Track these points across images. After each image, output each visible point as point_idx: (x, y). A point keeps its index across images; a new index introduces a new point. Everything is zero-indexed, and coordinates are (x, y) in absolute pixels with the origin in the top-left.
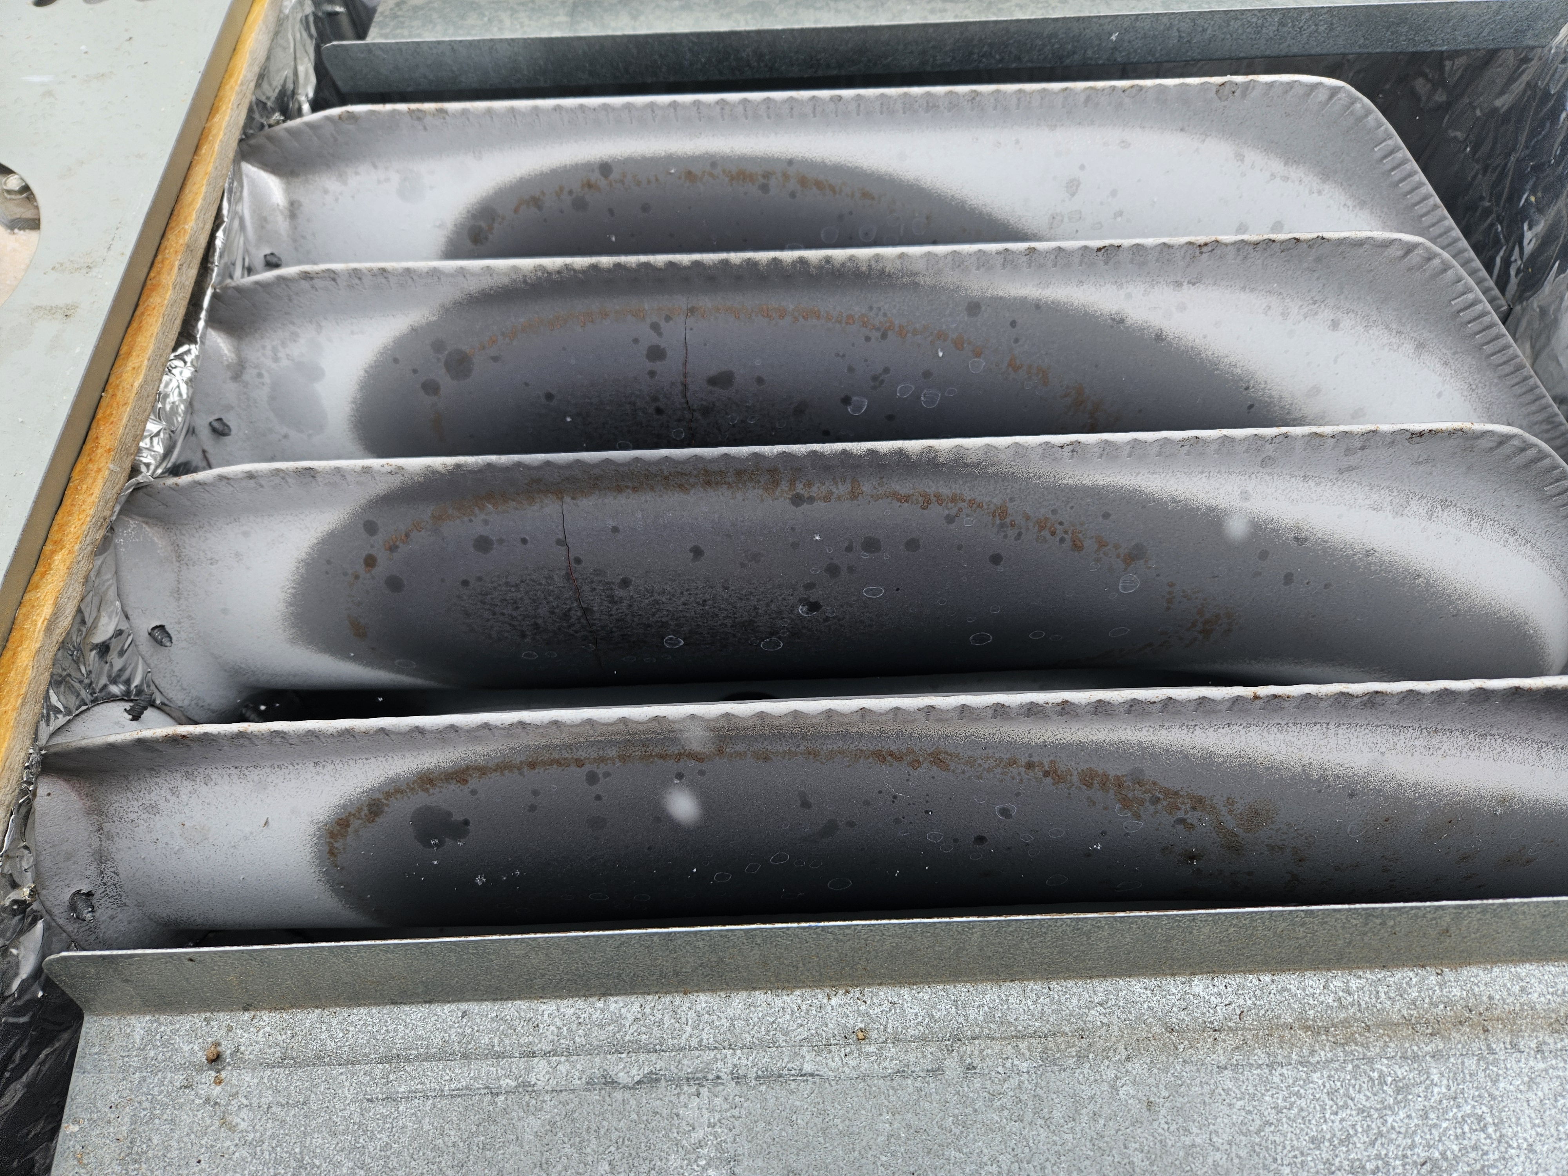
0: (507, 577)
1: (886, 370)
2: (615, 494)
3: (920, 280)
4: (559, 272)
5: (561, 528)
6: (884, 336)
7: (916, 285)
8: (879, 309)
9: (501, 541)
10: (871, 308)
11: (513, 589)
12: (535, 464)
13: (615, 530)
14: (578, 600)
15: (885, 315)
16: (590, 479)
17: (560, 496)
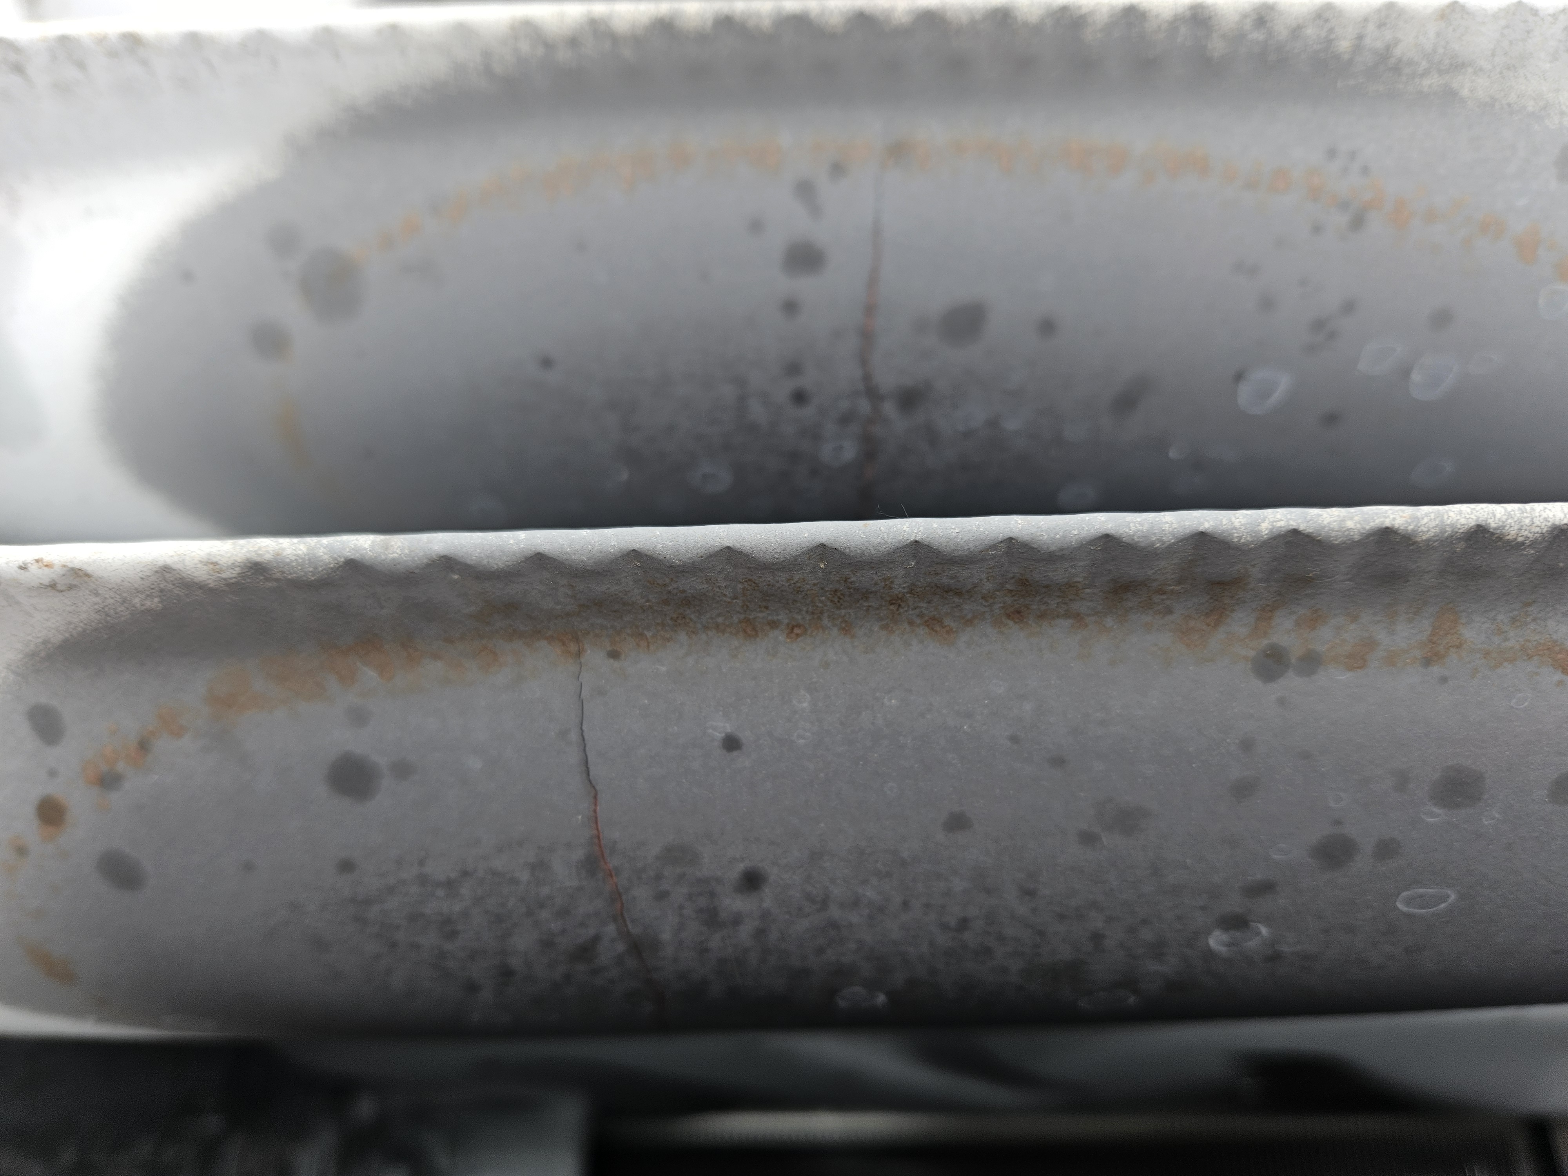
0: (421, 863)
1: (1349, 307)
2: (735, 643)
3: (1464, 84)
4: (573, 41)
5: (574, 736)
6: (1358, 223)
7: (1450, 95)
8: (1352, 155)
9: (403, 770)
10: (1332, 153)
11: (440, 893)
12: (499, 563)
13: (732, 744)
14: (618, 917)
15: (1365, 171)
16: (666, 602)
17: (573, 647)
